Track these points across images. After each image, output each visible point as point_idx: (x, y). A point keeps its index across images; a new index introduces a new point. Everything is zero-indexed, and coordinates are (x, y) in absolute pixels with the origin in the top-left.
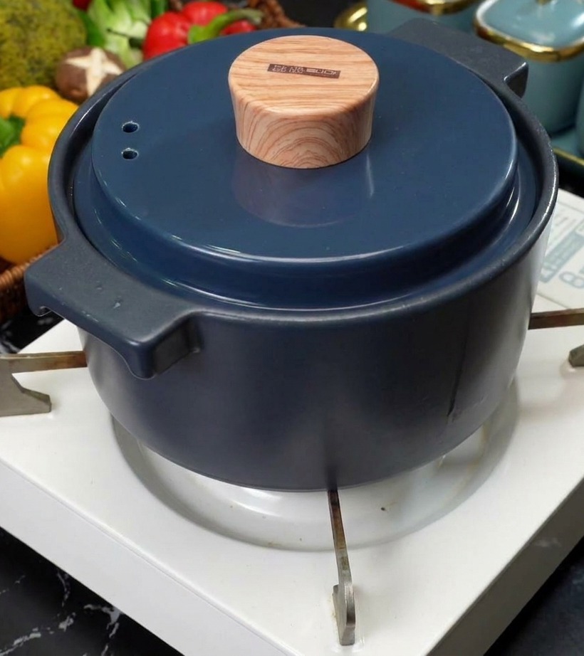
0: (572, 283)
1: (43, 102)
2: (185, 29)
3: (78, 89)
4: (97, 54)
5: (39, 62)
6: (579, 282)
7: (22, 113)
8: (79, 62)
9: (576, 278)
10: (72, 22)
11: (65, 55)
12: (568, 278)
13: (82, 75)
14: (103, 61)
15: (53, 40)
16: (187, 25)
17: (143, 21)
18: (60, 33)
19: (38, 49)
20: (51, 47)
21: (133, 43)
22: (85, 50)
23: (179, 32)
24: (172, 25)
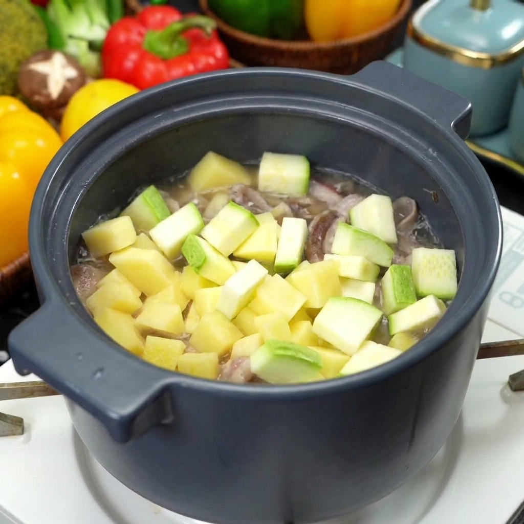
0: (510, 303)
2: (141, 35)
3: (40, 94)
4: (58, 59)
5: (4, 67)
6: (518, 302)
8: (40, 67)
9: (514, 298)
10: (34, 26)
11: (28, 61)
12: (507, 297)
13: (43, 80)
14: (64, 67)
15: (16, 45)
16: (143, 30)
17: (102, 26)
18: (22, 37)
20: (14, 51)
21: (92, 46)
22: (46, 56)
23: (134, 37)
24: (128, 30)
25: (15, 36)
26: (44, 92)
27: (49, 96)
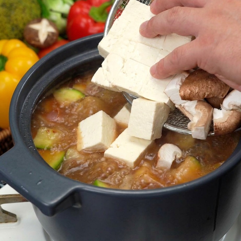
1: (15, 49)
2: (88, 9)
3: (35, 40)
4: (45, 22)
5: (17, 26)
7: (6, 54)
8: (35, 26)
10: (33, 5)
11: (30, 22)
13: (36, 33)
14: (47, 26)
15: (23, 15)
16: (89, 6)
17: (69, 4)
18: (27, 11)
19: (16, 20)
20: (23, 18)
21: (63, 16)
22: (39, 20)
23: (85, 10)
25: (24, 10)
26: (37, 39)
27: (39, 41)
